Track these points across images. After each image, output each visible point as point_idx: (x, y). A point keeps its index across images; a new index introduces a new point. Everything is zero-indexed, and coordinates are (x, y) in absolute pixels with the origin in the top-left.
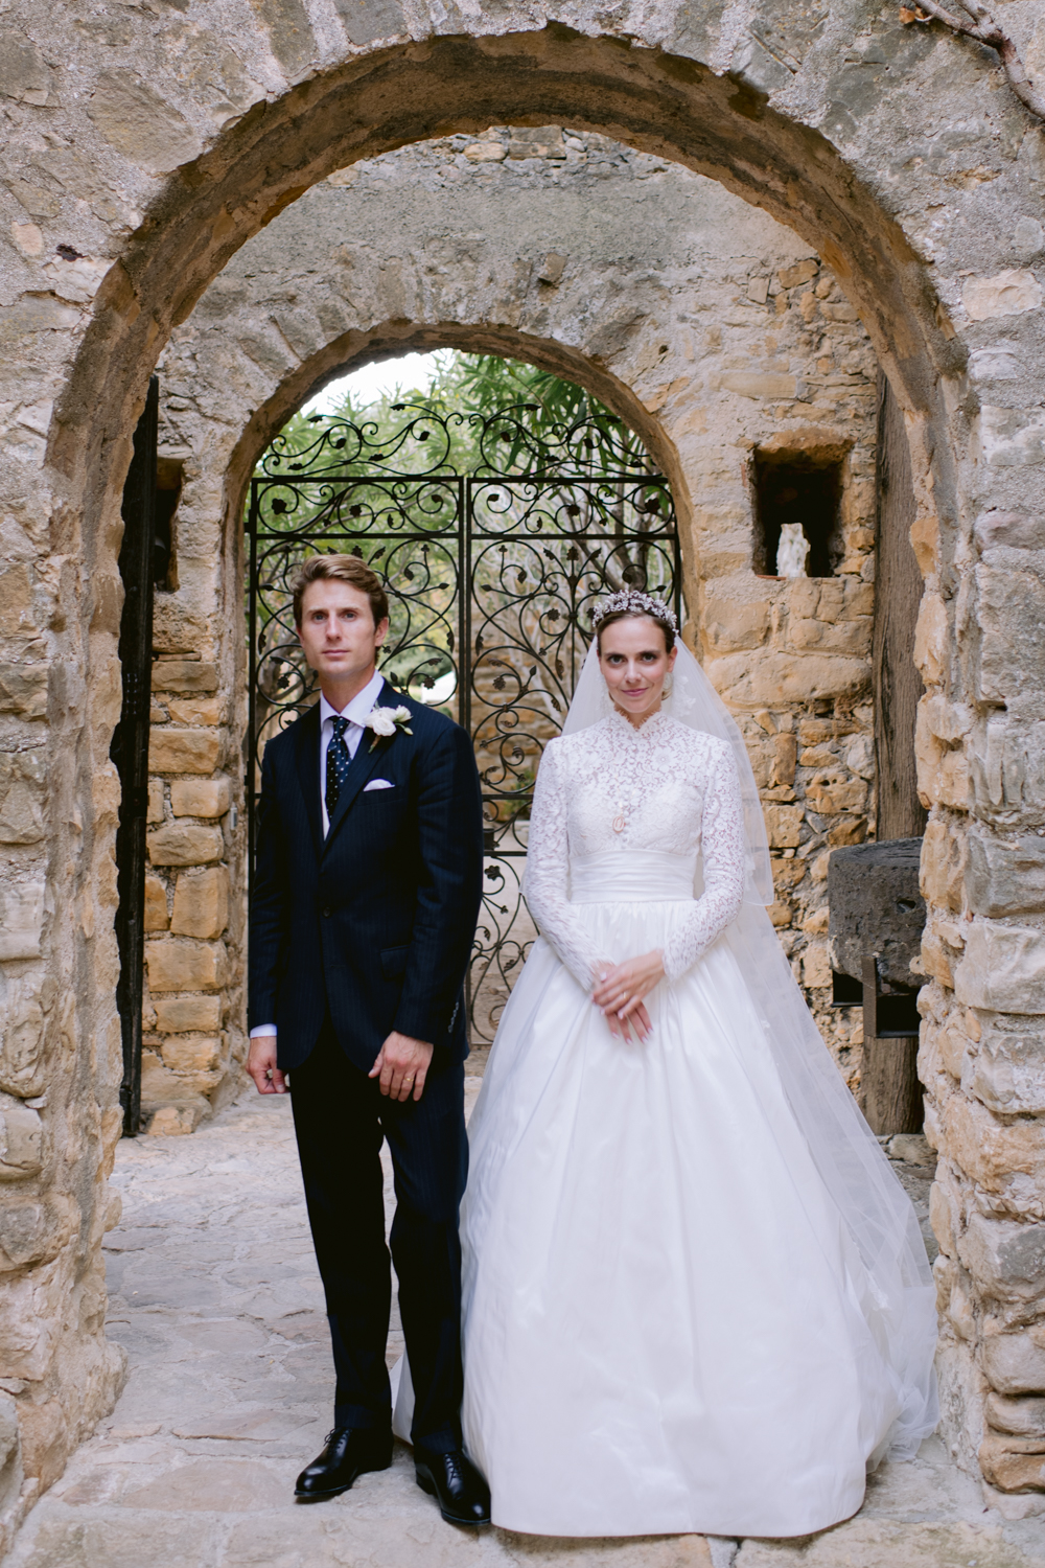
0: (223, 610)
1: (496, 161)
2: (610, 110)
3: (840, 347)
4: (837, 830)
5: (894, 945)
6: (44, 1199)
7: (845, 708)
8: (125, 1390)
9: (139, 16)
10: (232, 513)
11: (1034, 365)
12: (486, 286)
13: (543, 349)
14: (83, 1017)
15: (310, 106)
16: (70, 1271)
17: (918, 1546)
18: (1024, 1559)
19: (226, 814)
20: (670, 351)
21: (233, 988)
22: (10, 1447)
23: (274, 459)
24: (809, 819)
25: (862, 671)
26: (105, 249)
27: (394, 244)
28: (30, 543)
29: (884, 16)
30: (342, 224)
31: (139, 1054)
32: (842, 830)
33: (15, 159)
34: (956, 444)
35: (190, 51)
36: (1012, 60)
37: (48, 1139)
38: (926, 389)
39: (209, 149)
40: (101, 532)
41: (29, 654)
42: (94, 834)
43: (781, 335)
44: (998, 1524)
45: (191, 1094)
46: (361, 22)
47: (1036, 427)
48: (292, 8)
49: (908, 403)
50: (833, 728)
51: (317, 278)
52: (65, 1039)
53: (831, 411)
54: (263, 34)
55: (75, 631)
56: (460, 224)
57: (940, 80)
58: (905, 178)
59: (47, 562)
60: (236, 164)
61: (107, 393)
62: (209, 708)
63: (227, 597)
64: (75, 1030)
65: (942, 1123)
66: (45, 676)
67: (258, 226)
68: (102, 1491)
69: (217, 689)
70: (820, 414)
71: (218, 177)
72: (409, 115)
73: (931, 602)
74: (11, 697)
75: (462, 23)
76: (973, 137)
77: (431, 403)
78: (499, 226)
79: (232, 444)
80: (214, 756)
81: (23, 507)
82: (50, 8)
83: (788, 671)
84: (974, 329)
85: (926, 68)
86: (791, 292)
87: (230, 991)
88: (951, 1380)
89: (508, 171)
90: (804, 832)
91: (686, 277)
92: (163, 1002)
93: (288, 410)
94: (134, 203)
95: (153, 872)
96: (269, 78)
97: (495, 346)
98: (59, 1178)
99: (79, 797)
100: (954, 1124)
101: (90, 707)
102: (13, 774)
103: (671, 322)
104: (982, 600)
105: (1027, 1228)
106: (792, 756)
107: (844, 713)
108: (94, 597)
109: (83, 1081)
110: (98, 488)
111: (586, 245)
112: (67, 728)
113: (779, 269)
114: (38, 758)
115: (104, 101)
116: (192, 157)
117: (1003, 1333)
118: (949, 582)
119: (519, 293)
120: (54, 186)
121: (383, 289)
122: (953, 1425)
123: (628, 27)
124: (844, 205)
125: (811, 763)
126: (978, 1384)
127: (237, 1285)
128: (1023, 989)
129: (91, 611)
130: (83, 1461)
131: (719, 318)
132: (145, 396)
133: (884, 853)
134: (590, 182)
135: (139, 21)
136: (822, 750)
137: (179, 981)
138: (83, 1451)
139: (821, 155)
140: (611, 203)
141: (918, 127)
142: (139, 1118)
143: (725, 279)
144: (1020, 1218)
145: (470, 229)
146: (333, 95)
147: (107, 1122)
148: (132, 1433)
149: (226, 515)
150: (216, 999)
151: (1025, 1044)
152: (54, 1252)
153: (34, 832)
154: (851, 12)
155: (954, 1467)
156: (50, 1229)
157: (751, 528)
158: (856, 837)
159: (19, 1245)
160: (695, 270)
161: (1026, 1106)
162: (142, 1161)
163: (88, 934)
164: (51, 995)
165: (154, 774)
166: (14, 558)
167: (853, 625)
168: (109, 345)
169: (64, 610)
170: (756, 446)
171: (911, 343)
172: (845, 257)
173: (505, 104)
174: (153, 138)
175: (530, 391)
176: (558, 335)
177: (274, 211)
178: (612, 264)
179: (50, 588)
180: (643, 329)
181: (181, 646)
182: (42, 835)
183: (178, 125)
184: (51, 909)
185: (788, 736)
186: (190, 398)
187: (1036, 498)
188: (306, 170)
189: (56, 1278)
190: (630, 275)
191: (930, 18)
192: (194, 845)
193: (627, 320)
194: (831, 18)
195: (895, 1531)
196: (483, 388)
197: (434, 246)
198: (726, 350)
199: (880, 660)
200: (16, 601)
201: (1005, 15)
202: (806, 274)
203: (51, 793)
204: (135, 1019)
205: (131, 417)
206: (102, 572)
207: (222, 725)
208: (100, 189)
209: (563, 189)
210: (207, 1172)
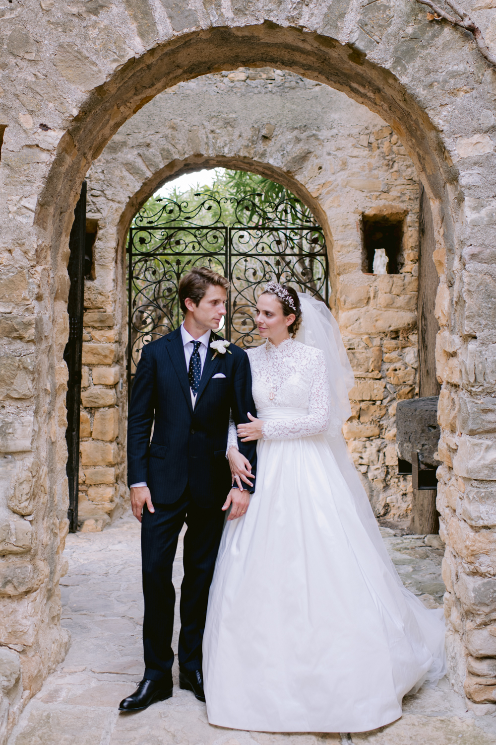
0: (116, 289)
1: (243, 81)
2: (294, 60)
3: (402, 167)
4: (401, 392)
5: (426, 447)
6: (32, 562)
7: (405, 335)
8: (70, 650)
9: (77, 19)
10: (121, 244)
11: (490, 178)
12: (238, 139)
13: (264, 168)
14: (51, 478)
15: (155, 59)
16: (45, 595)
17: (435, 728)
18: (484, 734)
19: (117, 383)
20: (323, 169)
21: (121, 464)
22: (17, 676)
23: (140, 218)
24: (388, 387)
25: (412, 318)
26: (61, 125)
27: (195, 119)
28: (27, 260)
29: (420, 17)
30: (171, 110)
31: (77, 494)
32: (403, 392)
33: (20, 84)
34: (454, 215)
35: (100, 35)
36: (479, 37)
37: (34, 534)
38: (440, 189)
39: (109, 79)
40: (60, 255)
41: (27, 311)
42: (56, 394)
43: (375, 161)
44: (473, 718)
45: (101, 513)
46: (179, 21)
47: (490, 207)
48: (147, 14)
49: (432, 195)
50: (399, 345)
51: (160, 135)
52: (42, 488)
53: (398, 197)
54: (134, 26)
55: (47, 300)
56: (226, 110)
57: (446, 46)
58: (430, 92)
59: (34, 269)
60: (121, 86)
61: (62, 191)
62: (110, 334)
63: (118, 283)
64: (47, 485)
65: (447, 530)
66: (34, 321)
67: (132, 114)
68: (59, 697)
69: (113, 325)
70: (393, 198)
71: (113, 92)
72: (201, 63)
73: (443, 288)
74: (18, 331)
75: (225, 21)
76: (461, 73)
77: (212, 193)
78: (244, 111)
79: (120, 213)
80: (112, 357)
81: (24, 244)
82: (36, 15)
83: (378, 318)
84: (462, 162)
85: (439, 41)
86: (379, 141)
87: (119, 465)
88: (451, 650)
89: (248, 85)
90: (385, 393)
91: (331, 134)
92: (88, 470)
93: (147, 196)
94: (74, 104)
95: (84, 410)
96: (137, 47)
97: (242, 167)
98: (40, 552)
99: (49, 377)
100: (453, 531)
101: (54, 335)
102: (19, 367)
103: (324, 155)
104: (465, 288)
105: (486, 580)
106: (380, 358)
107: (404, 337)
108: (56, 285)
109: (51, 508)
110: (58, 235)
111: (284, 120)
112: (44, 345)
113: (374, 131)
114: (30, 359)
115: (61, 57)
116: (101, 83)
117: (476, 629)
118: (450, 279)
119: (253, 142)
120: (38, 97)
121: (190, 140)
122: (452, 671)
123: (302, 23)
124: (401, 104)
125: (389, 361)
126: (463, 652)
127: (122, 602)
128: (484, 468)
129: (55, 291)
130: (50, 683)
131: (346, 153)
132: (80, 192)
133: (422, 403)
134: (286, 90)
135: (77, 21)
136: (394, 355)
137: (96, 461)
138: (50, 679)
139: (391, 81)
140: (296, 100)
141: (435, 68)
142: (77, 524)
143: (349, 135)
144: (483, 575)
145: (231, 112)
146: (166, 54)
147: (62, 527)
148: (73, 670)
149: (118, 245)
150: (113, 469)
151: (485, 494)
152: (37, 587)
153: (28, 393)
154: (405, 15)
155: (452, 691)
156: (35, 576)
157: (361, 251)
158: (410, 395)
159: (21, 583)
160: (334, 131)
161: (486, 523)
162: (78, 544)
163: (53, 440)
164: (36, 468)
165: (84, 365)
166: (20, 267)
167: (408, 296)
168: (63, 169)
169: (42, 291)
170: (363, 213)
171: (433, 168)
172: (402, 128)
173: (245, 58)
174: (83, 74)
175: (259, 186)
176: (271, 162)
177: (139, 107)
178: (296, 128)
179: (36, 281)
180: (311, 159)
181: (97, 305)
182: (32, 395)
183: (95, 69)
184: (36, 429)
185: (378, 348)
186: (102, 191)
187: (491, 240)
188: (153, 88)
189: (38, 598)
190: (304, 134)
191: (441, 18)
192: (103, 398)
193: (303, 155)
194: (395, 18)
195: (424, 720)
196: (238, 185)
197: (214, 120)
198: (349, 168)
199: (421, 313)
200: (20, 287)
201: (476, 16)
202: (386, 133)
203: (36, 375)
204: (75, 478)
205: (74, 202)
206: (60, 273)
207: (116, 342)
208: (59, 98)
209: (274, 94)
210: (108, 549)
